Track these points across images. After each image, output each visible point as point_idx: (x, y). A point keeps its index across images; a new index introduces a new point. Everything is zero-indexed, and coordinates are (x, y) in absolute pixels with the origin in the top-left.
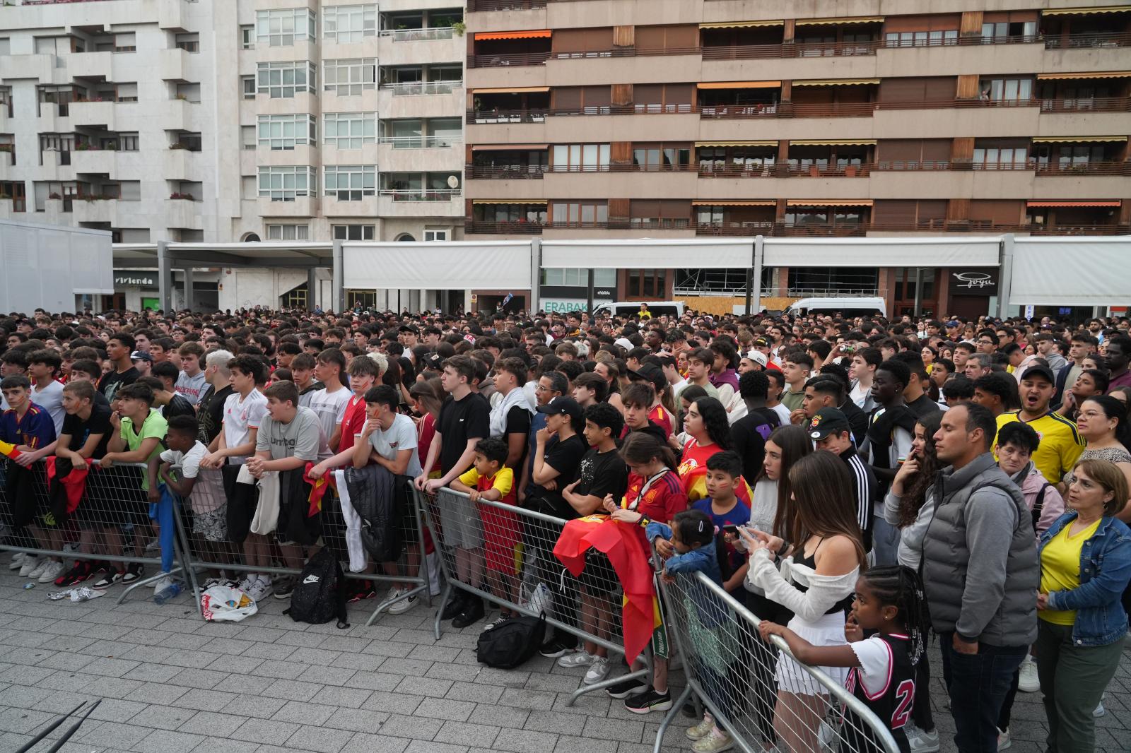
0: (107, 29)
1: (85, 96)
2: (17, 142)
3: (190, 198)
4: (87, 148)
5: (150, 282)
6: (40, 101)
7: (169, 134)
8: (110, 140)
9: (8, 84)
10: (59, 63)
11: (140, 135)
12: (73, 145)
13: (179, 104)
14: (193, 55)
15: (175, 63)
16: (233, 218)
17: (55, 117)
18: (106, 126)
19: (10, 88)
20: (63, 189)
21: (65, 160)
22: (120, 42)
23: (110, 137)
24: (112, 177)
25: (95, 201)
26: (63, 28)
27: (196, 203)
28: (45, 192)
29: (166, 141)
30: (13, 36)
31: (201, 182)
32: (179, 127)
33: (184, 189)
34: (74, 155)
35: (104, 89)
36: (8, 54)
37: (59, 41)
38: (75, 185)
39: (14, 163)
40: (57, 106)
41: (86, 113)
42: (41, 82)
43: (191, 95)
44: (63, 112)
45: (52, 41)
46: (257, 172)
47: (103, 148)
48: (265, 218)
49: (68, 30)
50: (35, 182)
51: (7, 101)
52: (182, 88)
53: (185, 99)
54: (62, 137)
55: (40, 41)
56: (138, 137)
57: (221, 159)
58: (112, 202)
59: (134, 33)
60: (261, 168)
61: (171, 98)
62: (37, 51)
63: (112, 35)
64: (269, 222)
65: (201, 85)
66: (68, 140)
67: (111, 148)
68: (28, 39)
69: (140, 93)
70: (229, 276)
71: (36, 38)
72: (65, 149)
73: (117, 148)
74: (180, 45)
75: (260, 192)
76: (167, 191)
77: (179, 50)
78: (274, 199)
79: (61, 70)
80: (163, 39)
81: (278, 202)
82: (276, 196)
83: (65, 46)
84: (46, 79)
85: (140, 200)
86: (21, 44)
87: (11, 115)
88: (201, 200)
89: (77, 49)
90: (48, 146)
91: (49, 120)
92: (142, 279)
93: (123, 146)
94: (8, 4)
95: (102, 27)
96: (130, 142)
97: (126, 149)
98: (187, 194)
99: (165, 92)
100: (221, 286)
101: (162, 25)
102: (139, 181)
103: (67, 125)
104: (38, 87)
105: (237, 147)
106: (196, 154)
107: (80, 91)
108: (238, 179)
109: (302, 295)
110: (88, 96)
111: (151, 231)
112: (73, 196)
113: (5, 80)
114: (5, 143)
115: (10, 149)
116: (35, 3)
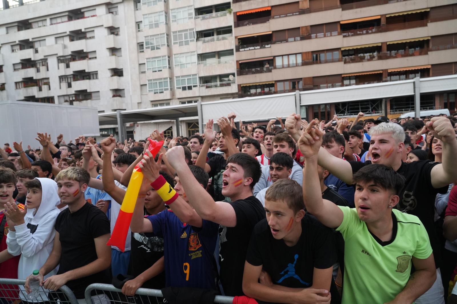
0: (83, 30)
2: (51, 81)
3: (120, 96)
4: (78, 80)
5: (106, 133)
6: (58, 63)
7: (110, 70)
8: (86, 76)
9: (46, 58)
10: (65, 47)
11: (99, 72)
12: (72, 79)
13: (113, 57)
14: (118, 37)
15: (111, 41)
16: (138, 103)
17: (65, 69)
18: (84, 70)
19: (47, 59)
20: (69, 98)
21: (70, 86)
22: (88, 35)
23: (87, 74)
24: (88, 91)
25: (82, 101)
26: (66, 32)
27: (123, 98)
28: (62, 100)
29: (109, 73)
30: (47, 38)
31: (124, 89)
32: (114, 67)
33: (117, 93)
34: (73, 83)
35: (83, 55)
36: (46, 46)
37: (65, 38)
38: (74, 96)
39: (50, 89)
40: (65, 64)
41: (77, 66)
42: (59, 55)
43: (118, 54)
44: (68, 66)
45: (62, 38)
46: (147, 83)
47: (84, 79)
48: (152, 101)
49: (68, 33)
50: (59, 96)
51: (46, 65)
52: (114, 51)
53: (116, 55)
54: (68, 77)
55: (58, 39)
56: (97, 73)
57: (132, 79)
58: (89, 101)
59: (93, 31)
60: (149, 80)
61: (110, 56)
62: (56, 43)
63: (85, 33)
64: (153, 103)
65: (122, 49)
66: (70, 78)
67: (87, 79)
68: (53, 39)
69: (98, 55)
70: (138, 128)
71: (56, 38)
72: (69, 81)
73: (90, 79)
74: (113, 33)
75: (149, 91)
76: (111, 94)
77: (112, 36)
78: (155, 93)
79: (66, 50)
80: (106, 32)
81: (157, 94)
82: (156, 92)
83: (67, 39)
84: (61, 54)
85: (100, 99)
86: (50, 41)
87: (48, 70)
88: (124, 97)
89: (72, 40)
90: (63, 80)
91: (63, 70)
92: (102, 132)
93: (92, 77)
94: (44, 26)
95: (81, 30)
96: (95, 76)
97: (93, 79)
98: (118, 95)
99: (108, 53)
100: (135, 132)
101: (106, 25)
102: (99, 92)
103: (70, 72)
104: (58, 57)
105: (138, 73)
106: (121, 78)
107: (74, 57)
108: (139, 87)
109: (169, 133)
110: (77, 59)
111: (105, 112)
112: (74, 100)
113: (45, 56)
114: (46, 81)
115: (48, 84)
116: (55, 24)
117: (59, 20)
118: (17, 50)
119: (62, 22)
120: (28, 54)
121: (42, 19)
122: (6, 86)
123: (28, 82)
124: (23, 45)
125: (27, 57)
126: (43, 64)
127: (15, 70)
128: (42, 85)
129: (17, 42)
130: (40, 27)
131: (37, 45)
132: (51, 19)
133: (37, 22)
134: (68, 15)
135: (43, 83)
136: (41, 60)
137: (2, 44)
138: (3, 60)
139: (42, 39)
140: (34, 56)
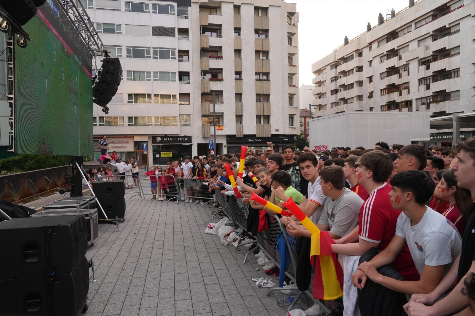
0: (447, 26)
1: (437, 59)
2: (410, 84)
4: (437, 80)
6: (419, 66)
9: (408, 63)
10: (427, 48)
11: (461, 69)
12: (431, 81)
17: (425, 71)
18: (445, 69)
19: (409, 64)
20: (427, 100)
21: (428, 88)
22: (453, 30)
23: (448, 73)
24: (447, 91)
25: (439, 103)
26: (429, 33)
28: (420, 102)
29: (473, 69)
30: (410, 44)
34: (432, 85)
35: (445, 53)
36: (408, 51)
37: (427, 39)
38: (431, 97)
39: (409, 93)
40: (426, 66)
41: (437, 65)
42: (420, 58)
44: (428, 68)
45: (425, 39)
47: (444, 79)
49: (431, 33)
50: (416, 99)
51: (407, 70)
54: (427, 78)
55: (420, 42)
56: (459, 71)
58: (447, 102)
62: (419, 46)
63: (449, 28)
66: (430, 79)
67: (448, 78)
68: (415, 43)
69: (461, 50)
72: (428, 83)
73: (450, 78)
76: (473, 92)
79: (428, 51)
83: (430, 40)
84: (422, 56)
85: (460, 99)
86: (414, 45)
87: (409, 75)
89: (434, 39)
90: (422, 83)
93: (453, 76)
94: (409, 32)
95: (444, 26)
96: (456, 74)
99: (473, 46)
101: (472, 15)
102: (459, 90)
103: (430, 73)
104: (419, 60)
107: (435, 57)
110: (439, 59)
111: (464, 113)
112: (430, 102)
113: (407, 61)
114: (406, 86)
115: (408, 88)
116: (419, 27)
117: (423, 22)
118: (384, 61)
119: (427, 23)
120: (394, 62)
121: (408, 26)
122: (374, 94)
123: (392, 88)
124: (389, 55)
125: (392, 65)
126: (405, 69)
127: (381, 78)
128: (402, 90)
129: (385, 53)
130: (406, 34)
131: (401, 52)
132: (416, 23)
133: (403, 29)
134: (432, 15)
135: (403, 87)
136: (403, 65)
137: (373, 58)
138: (373, 71)
139: (405, 46)
140: (398, 63)
